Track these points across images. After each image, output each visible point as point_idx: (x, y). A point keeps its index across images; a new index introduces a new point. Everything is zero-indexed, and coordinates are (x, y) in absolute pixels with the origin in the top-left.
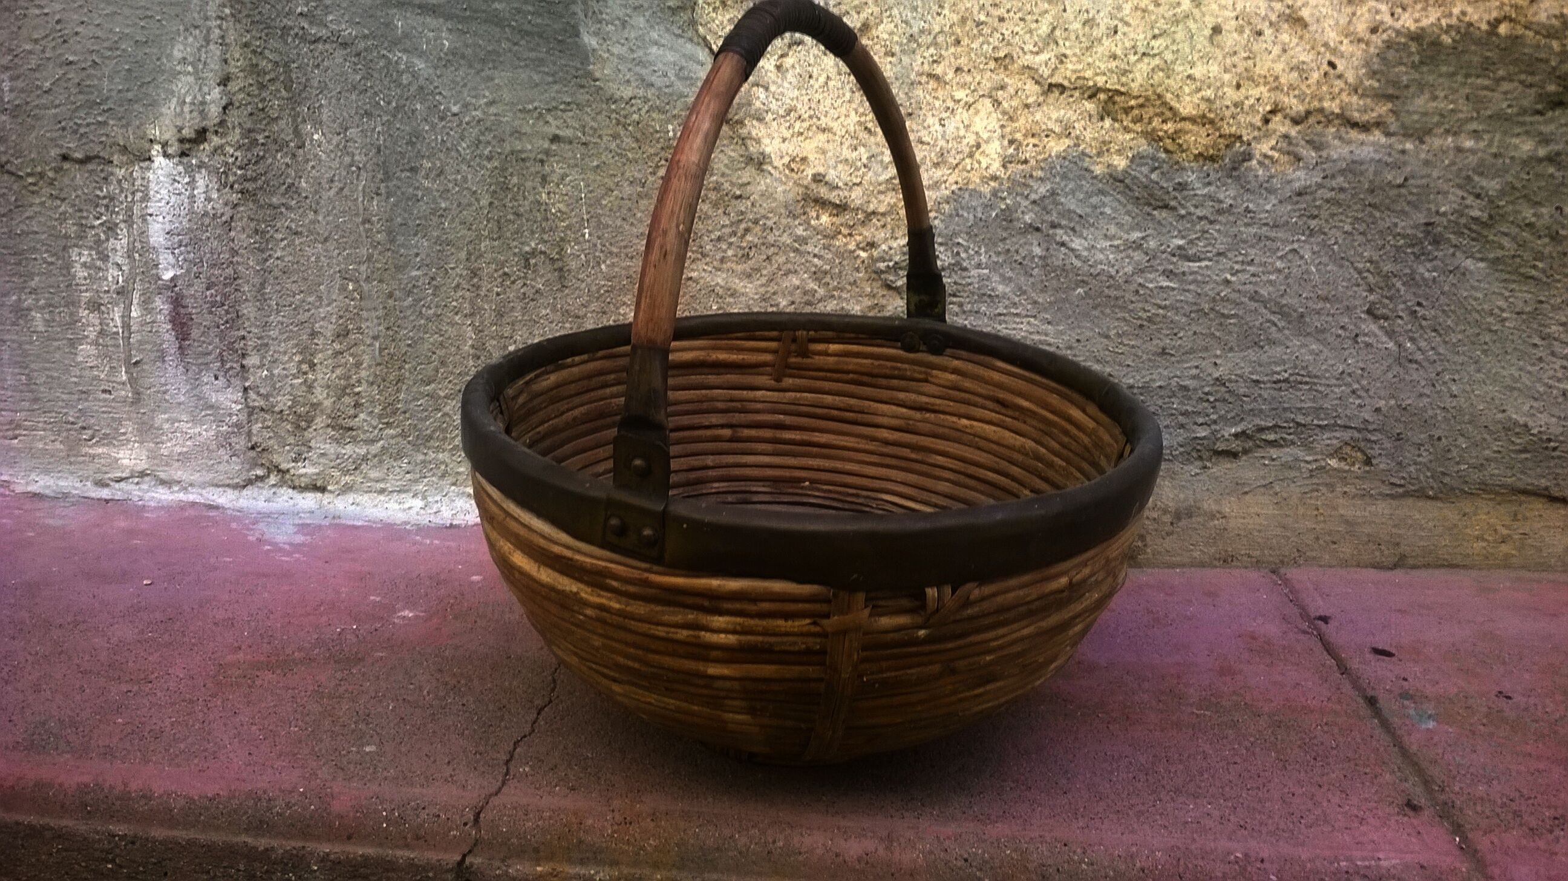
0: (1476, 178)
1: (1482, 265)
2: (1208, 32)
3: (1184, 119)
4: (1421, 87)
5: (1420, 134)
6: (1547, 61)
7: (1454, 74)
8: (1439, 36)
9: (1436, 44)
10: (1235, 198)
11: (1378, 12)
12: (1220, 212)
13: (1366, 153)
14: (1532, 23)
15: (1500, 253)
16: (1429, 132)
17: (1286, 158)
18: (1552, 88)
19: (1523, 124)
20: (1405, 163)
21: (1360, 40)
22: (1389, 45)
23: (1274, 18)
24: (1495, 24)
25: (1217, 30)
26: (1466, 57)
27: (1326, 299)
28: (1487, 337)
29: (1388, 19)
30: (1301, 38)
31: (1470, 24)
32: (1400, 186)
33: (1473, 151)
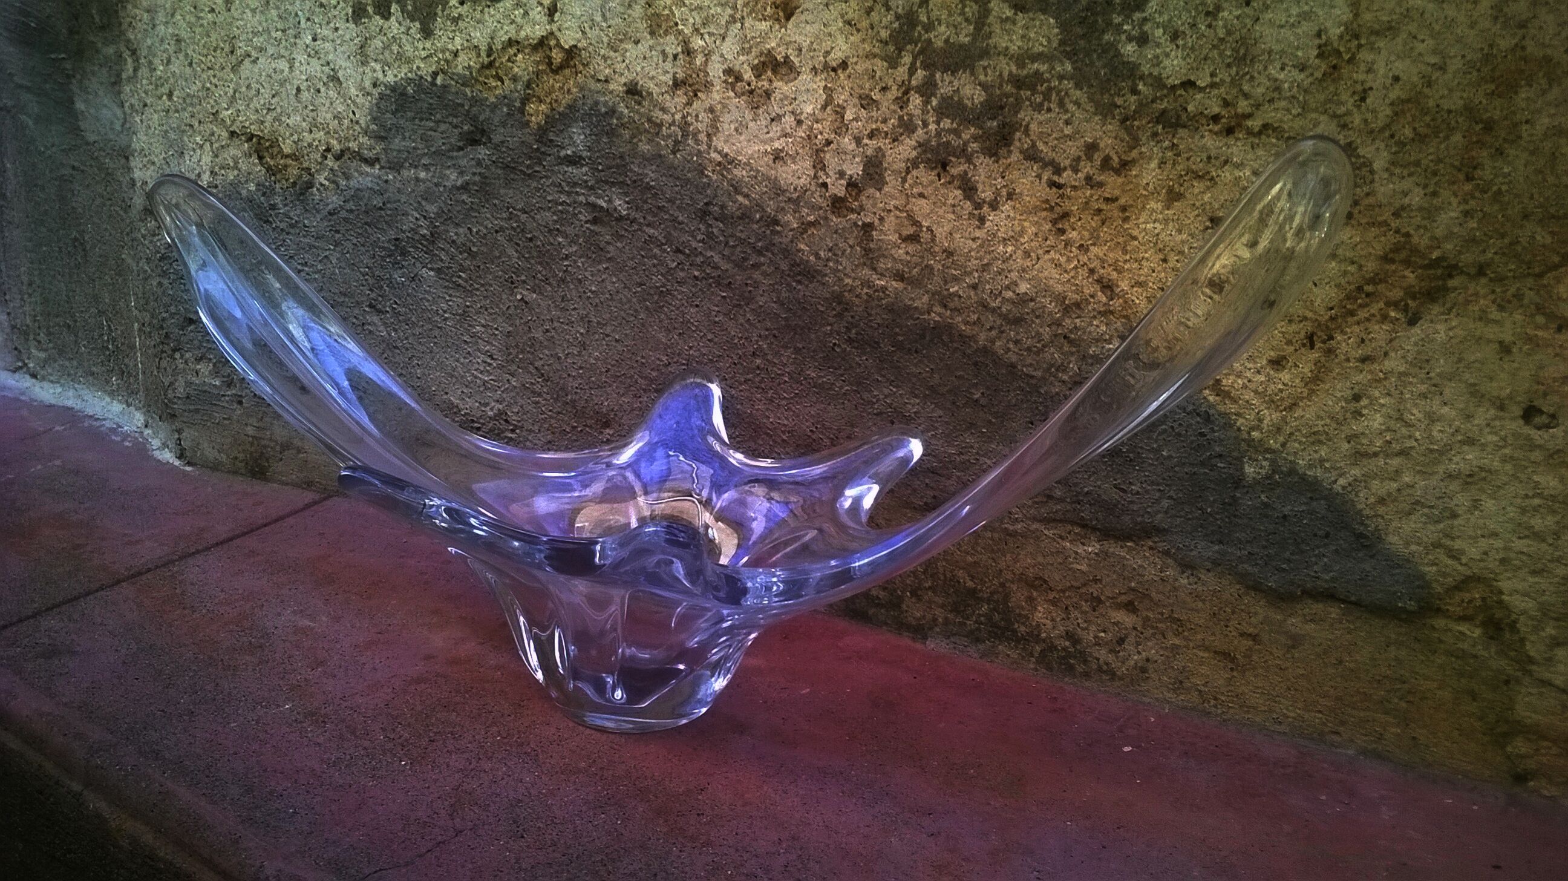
0: (424, 203)
1: (432, 273)
2: (294, 92)
3: (287, 156)
4: (398, 128)
5: (396, 167)
6: (463, 106)
7: (414, 118)
8: (405, 88)
9: (403, 94)
10: (298, 216)
11: (375, 71)
12: (292, 226)
13: (368, 182)
14: (454, 74)
15: (440, 265)
16: (402, 166)
17: (332, 186)
18: (466, 128)
19: (452, 158)
20: (386, 191)
21: (368, 94)
22: (382, 97)
23: (325, 80)
24: (435, 74)
25: (298, 90)
26: (419, 105)
27: (345, 295)
28: (436, 332)
29: (380, 75)
30: (339, 93)
31: (421, 77)
32: (381, 209)
33: (424, 181)
